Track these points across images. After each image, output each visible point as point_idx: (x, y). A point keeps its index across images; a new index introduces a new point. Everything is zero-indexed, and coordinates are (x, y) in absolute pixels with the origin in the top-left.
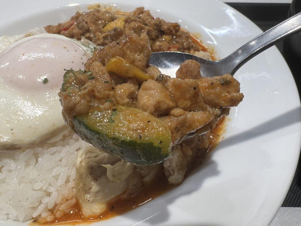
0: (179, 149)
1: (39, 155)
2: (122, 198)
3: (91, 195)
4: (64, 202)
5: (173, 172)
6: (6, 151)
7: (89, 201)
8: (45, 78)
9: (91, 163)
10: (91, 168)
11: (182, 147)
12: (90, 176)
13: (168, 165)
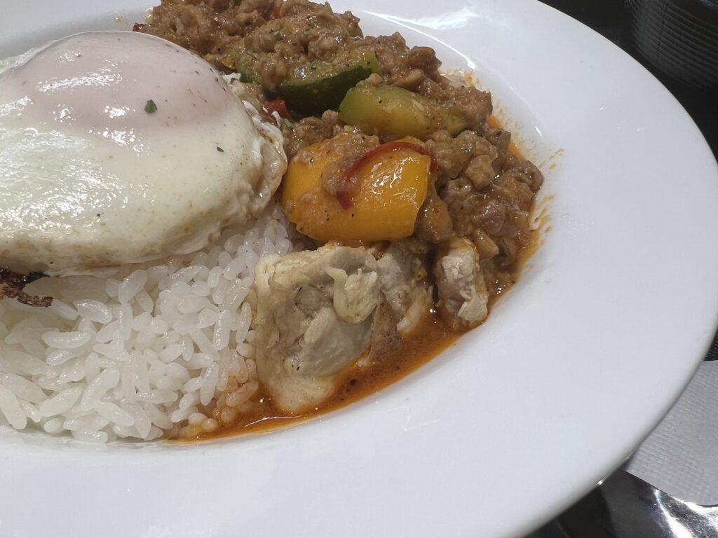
0: (470, 246)
1: (160, 286)
2: (360, 366)
3: (301, 355)
4: (235, 388)
5: (468, 294)
6: (88, 273)
7: (298, 368)
8: (149, 100)
9: (296, 277)
10: (298, 289)
11: (473, 241)
12: (296, 308)
13: (456, 277)
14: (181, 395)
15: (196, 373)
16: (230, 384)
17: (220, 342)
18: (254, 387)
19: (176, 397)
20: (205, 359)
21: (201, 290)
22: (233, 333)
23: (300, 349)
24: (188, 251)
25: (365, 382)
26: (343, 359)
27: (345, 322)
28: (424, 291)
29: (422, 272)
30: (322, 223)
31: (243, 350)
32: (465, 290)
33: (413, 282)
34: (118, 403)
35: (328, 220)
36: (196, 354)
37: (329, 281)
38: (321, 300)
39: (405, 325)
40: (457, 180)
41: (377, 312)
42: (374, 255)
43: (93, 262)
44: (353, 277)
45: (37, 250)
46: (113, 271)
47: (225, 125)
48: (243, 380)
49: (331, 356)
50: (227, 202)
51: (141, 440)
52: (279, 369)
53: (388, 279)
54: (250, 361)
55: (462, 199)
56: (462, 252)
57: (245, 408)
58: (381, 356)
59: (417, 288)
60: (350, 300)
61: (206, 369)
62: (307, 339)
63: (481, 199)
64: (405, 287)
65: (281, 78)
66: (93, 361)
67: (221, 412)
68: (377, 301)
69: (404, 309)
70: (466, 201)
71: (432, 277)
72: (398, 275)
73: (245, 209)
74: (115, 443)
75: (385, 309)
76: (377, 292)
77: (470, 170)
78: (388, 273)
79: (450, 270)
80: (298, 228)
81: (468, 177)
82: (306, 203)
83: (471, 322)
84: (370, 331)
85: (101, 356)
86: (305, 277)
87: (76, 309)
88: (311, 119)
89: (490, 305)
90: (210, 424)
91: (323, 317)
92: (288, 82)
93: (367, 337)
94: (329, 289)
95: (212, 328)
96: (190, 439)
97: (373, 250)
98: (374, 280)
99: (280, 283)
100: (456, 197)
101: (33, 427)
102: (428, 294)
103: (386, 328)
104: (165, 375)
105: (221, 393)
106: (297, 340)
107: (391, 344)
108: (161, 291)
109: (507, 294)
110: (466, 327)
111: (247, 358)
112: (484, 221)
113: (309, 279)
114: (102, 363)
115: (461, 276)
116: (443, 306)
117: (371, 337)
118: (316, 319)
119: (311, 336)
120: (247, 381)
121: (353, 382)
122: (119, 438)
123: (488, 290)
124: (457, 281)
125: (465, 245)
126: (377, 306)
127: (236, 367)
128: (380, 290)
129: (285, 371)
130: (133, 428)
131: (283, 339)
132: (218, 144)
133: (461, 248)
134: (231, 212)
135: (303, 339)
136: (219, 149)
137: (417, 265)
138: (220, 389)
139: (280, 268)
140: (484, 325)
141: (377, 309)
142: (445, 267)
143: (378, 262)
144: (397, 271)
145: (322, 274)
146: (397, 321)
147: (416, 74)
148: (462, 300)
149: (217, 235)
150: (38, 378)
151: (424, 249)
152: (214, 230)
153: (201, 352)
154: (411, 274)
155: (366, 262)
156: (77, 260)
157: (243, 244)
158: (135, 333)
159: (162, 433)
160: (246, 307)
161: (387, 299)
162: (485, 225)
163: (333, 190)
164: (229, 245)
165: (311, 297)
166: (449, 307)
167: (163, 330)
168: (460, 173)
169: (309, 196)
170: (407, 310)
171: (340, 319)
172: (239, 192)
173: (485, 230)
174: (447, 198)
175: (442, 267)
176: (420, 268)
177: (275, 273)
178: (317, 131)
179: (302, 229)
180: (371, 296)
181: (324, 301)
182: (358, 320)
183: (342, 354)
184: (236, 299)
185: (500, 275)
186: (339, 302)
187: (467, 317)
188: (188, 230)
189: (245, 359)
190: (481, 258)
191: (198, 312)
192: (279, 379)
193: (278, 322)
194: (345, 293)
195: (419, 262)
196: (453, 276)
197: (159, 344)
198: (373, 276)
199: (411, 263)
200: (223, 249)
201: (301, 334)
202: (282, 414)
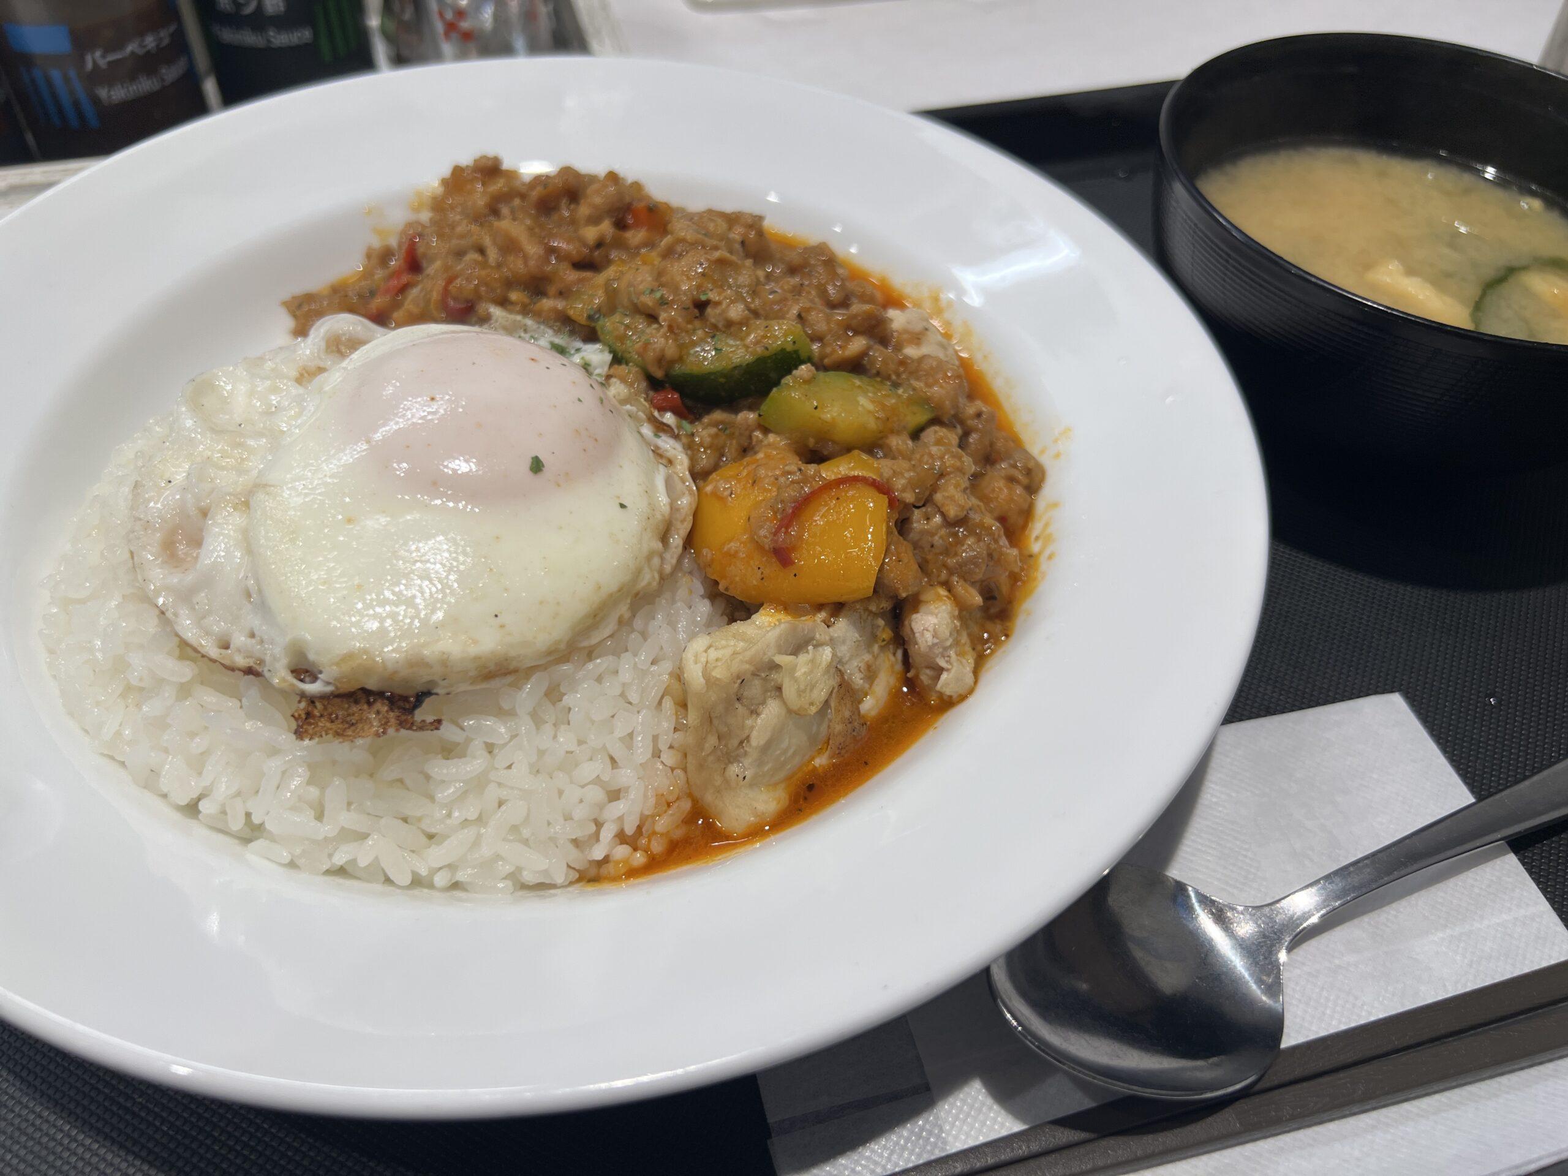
0: (945, 598)
1: (562, 689)
2: (817, 765)
3: (747, 762)
4: (664, 808)
5: (947, 662)
6: (484, 685)
7: (744, 778)
8: (534, 455)
9: (737, 666)
10: (739, 681)
11: (949, 591)
12: (738, 705)
13: (930, 643)
14: (599, 824)
15: (614, 795)
16: (657, 805)
17: (642, 750)
18: (686, 805)
19: (593, 828)
20: (626, 776)
21: (612, 687)
22: (655, 738)
23: (746, 754)
24: (594, 641)
25: (827, 785)
26: (797, 760)
27: (799, 714)
28: (892, 658)
29: (887, 634)
30: (755, 582)
31: (669, 758)
32: (944, 657)
33: (876, 648)
34: (526, 842)
35: (762, 579)
36: (615, 771)
37: (775, 667)
38: (766, 691)
39: (870, 705)
40: (924, 509)
41: (834, 695)
42: (824, 621)
43: (490, 672)
44: (803, 658)
45: (431, 667)
46: (510, 679)
47: (621, 467)
48: (671, 798)
49: (782, 759)
50: (638, 572)
51: (553, 886)
52: (718, 781)
53: (844, 650)
54: (678, 772)
55: (933, 535)
56: (936, 608)
57: (678, 834)
58: (843, 752)
59: (882, 655)
60: (802, 687)
61: (627, 789)
62: (754, 742)
63: (955, 535)
64: (867, 657)
65: (672, 362)
66: (492, 793)
67: (649, 841)
68: (833, 682)
69: (867, 686)
70: (936, 538)
71: (901, 640)
72: (857, 643)
73: (657, 576)
74: (520, 893)
75: (846, 692)
76: (833, 670)
77: (938, 497)
78: (844, 642)
79: (923, 635)
80: (721, 588)
81: (937, 506)
82: (730, 555)
83: (954, 697)
84: (826, 719)
85: (500, 784)
86: (747, 666)
87: (462, 729)
88: (718, 415)
89: (976, 672)
90: (639, 858)
91: (772, 711)
92: (683, 367)
93: (824, 728)
94: (774, 676)
95: (631, 735)
96: (615, 879)
97: (822, 615)
98: (829, 659)
99: (718, 676)
100: (923, 532)
101: (417, 882)
102: (896, 660)
103: (847, 714)
104: (581, 801)
105: (648, 816)
106: (741, 742)
107: (855, 733)
108: (565, 694)
109: (999, 653)
110: (947, 704)
111: (675, 768)
112: (960, 565)
113: (752, 668)
114: (503, 793)
115: (936, 641)
116: (917, 676)
117: (829, 727)
118: (763, 716)
119: (758, 738)
120: (678, 799)
121: (811, 787)
122: (524, 887)
123: (974, 649)
124: (931, 648)
125: (939, 598)
126: (833, 688)
127: (665, 782)
128: (837, 668)
129: (727, 781)
130: (546, 872)
131: (723, 743)
132: (619, 497)
133: (934, 602)
134: (643, 583)
135: (748, 742)
136: (622, 506)
137: (879, 626)
138: (647, 813)
139: (713, 654)
140: (971, 700)
141: (835, 691)
142: (915, 630)
143: (831, 629)
144: (855, 640)
145: (767, 660)
146: (860, 701)
147: (857, 344)
148: (940, 670)
149: (627, 615)
150: (419, 819)
151: (886, 605)
152: (623, 609)
153: (621, 768)
154: (874, 638)
155: (818, 636)
156: (472, 673)
157: (654, 619)
158: (541, 753)
159: (577, 875)
160: (668, 703)
161: (846, 677)
162: (963, 571)
163: (767, 543)
164: (638, 623)
165: (755, 689)
166: (925, 677)
167: (573, 746)
168: (926, 501)
169: (733, 546)
170: (871, 685)
171: (790, 711)
172: (649, 558)
173: (964, 577)
174: (912, 535)
175: (912, 630)
176: (884, 629)
177: (707, 662)
178: (728, 432)
179: (727, 589)
180: (826, 677)
181: (771, 691)
182: (813, 710)
183: (794, 754)
184: (654, 693)
185: (989, 625)
186: (789, 691)
187: (948, 691)
188: (595, 618)
189: (672, 769)
190: (961, 610)
191: (613, 716)
192: (718, 792)
193: (716, 722)
194: (796, 680)
195: (881, 622)
196: (926, 641)
197: (569, 763)
198: (827, 653)
199: (873, 625)
200: (633, 631)
201: (746, 735)
202: (727, 837)
